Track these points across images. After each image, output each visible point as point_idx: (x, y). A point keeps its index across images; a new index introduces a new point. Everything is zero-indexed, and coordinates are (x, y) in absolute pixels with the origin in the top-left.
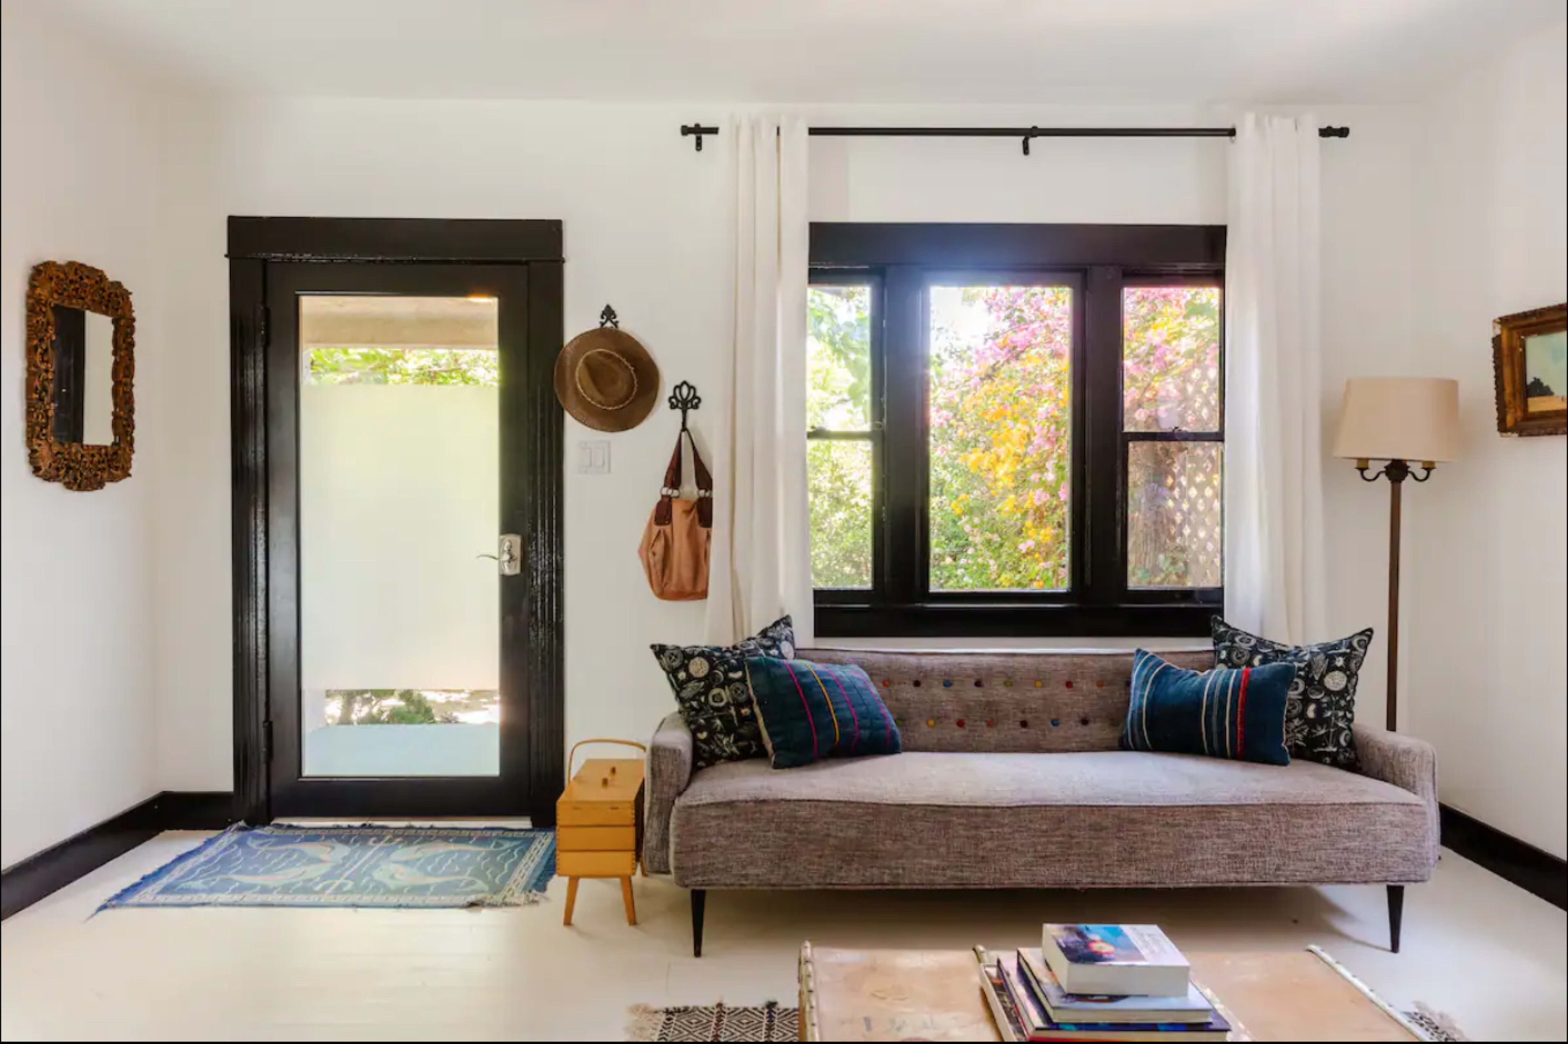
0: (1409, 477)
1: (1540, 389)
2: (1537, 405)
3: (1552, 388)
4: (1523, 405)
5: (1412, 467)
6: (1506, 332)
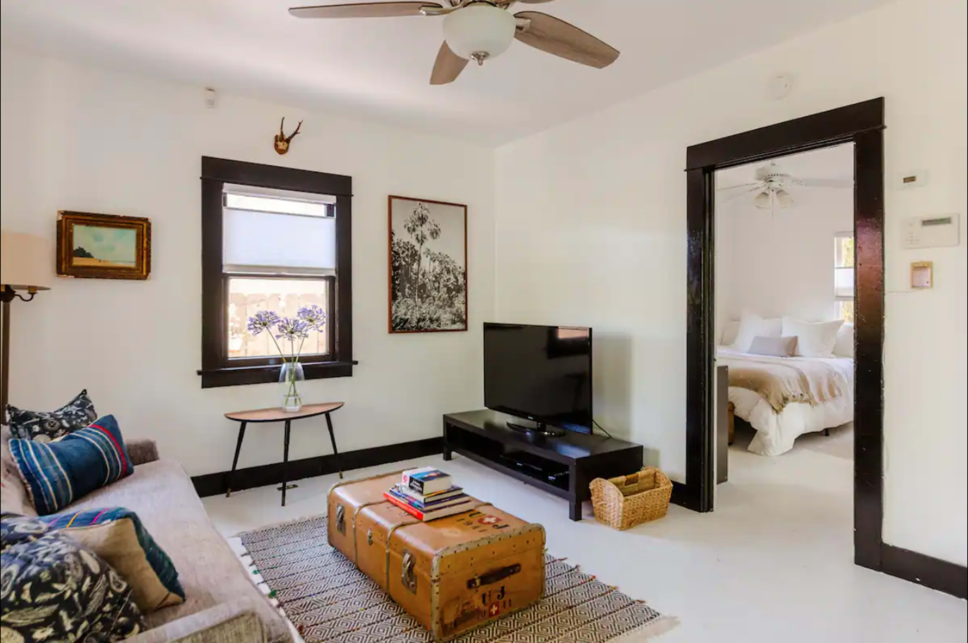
0: (16, 299)
1: (82, 253)
2: (78, 261)
3: (93, 254)
4: (70, 261)
5: (18, 292)
6: (64, 220)
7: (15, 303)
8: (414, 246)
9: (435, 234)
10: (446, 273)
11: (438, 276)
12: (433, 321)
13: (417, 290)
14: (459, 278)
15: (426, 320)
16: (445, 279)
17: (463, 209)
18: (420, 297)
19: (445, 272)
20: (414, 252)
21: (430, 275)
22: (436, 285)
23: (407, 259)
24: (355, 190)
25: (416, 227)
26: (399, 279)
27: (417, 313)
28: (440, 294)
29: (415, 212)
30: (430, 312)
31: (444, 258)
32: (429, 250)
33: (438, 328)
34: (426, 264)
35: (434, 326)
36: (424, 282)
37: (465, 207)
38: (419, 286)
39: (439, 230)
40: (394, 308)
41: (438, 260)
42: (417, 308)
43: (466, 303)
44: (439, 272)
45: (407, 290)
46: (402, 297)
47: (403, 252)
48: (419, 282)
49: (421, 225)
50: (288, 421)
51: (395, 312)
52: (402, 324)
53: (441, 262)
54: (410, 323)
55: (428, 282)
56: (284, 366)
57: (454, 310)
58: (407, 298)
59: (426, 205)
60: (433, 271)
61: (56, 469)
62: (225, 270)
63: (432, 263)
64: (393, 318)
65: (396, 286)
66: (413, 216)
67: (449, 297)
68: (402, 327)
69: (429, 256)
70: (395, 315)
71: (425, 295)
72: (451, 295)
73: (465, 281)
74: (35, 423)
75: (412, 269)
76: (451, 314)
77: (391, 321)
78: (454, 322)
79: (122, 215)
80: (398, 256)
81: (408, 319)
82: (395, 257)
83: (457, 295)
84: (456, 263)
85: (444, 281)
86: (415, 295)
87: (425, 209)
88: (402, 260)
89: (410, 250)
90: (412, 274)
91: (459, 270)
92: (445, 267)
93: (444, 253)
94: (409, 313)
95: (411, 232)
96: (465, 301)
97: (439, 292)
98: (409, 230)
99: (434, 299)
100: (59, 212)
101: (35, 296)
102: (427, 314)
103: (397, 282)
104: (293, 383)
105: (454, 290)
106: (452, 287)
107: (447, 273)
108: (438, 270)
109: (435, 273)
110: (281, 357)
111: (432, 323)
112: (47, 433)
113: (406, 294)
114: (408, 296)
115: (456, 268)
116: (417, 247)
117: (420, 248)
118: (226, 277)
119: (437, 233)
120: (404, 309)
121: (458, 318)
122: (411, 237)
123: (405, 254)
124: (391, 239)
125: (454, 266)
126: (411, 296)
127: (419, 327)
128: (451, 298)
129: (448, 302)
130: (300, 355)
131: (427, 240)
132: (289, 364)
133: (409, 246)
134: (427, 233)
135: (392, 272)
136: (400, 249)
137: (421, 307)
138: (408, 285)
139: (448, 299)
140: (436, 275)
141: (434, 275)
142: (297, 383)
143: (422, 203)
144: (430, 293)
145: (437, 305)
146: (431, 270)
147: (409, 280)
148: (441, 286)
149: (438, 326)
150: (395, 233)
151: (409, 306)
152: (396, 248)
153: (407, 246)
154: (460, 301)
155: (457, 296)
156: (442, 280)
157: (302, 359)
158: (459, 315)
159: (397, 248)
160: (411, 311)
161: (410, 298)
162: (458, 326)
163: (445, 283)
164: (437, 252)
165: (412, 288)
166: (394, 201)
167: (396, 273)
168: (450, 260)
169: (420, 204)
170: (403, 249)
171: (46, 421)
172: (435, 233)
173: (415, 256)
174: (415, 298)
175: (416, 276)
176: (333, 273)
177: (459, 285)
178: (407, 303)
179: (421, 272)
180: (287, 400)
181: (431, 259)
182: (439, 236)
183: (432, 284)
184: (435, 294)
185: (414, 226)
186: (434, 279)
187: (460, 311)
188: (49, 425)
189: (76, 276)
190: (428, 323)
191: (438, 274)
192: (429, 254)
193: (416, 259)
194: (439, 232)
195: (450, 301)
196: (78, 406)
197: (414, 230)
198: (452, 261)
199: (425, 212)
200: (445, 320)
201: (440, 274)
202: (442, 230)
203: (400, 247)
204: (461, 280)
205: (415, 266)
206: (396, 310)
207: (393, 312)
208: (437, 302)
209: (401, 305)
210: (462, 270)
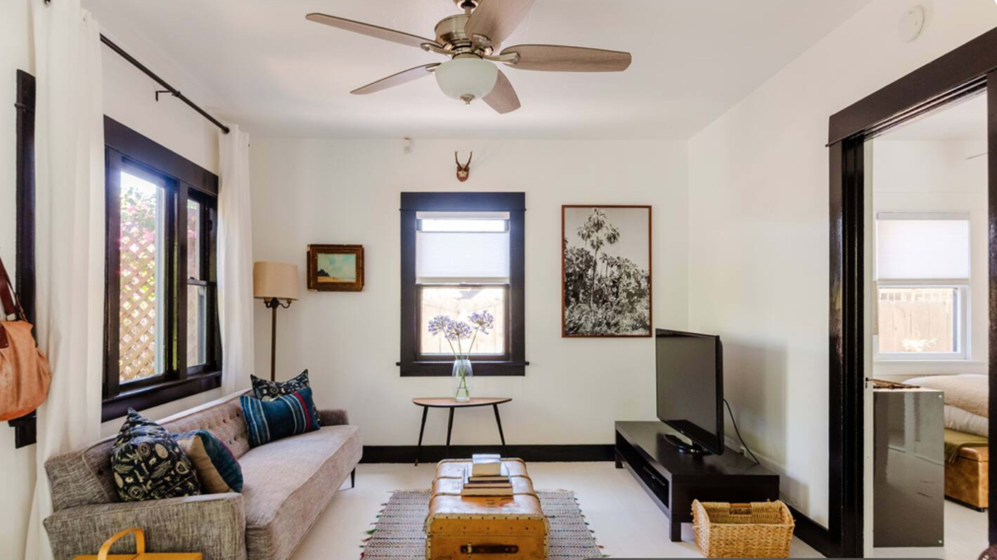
1: (324, 274)
2: (321, 279)
3: (329, 274)
4: (316, 279)
5: (281, 302)
6: (311, 251)
7: (279, 309)
8: (589, 252)
9: (613, 240)
10: (626, 277)
11: (616, 281)
12: (611, 326)
13: (592, 296)
14: (641, 282)
15: (603, 325)
16: (625, 284)
17: (647, 210)
18: (596, 302)
19: (624, 276)
20: (589, 258)
21: (607, 281)
22: (615, 290)
23: (581, 266)
24: (528, 205)
25: (590, 233)
26: (572, 286)
27: (593, 318)
28: (618, 299)
29: (590, 218)
30: (608, 317)
31: (624, 262)
32: (606, 255)
33: (616, 334)
34: (602, 270)
35: (613, 331)
36: (600, 287)
37: (649, 207)
38: (594, 292)
39: (618, 234)
40: (567, 313)
41: (616, 265)
42: (593, 313)
43: (650, 309)
44: (617, 277)
45: (581, 296)
46: (576, 303)
47: (577, 259)
48: (595, 287)
49: (597, 231)
50: (452, 408)
51: (568, 317)
52: (575, 329)
53: (619, 267)
54: (584, 328)
55: (605, 287)
56: (456, 363)
57: (636, 315)
58: (581, 303)
59: (603, 211)
60: (610, 276)
61: (261, 417)
62: (418, 282)
63: (609, 268)
64: (567, 323)
65: (569, 292)
66: (587, 223)
67: (629, 301)
68: (576, 332)
69: (606, 261)
70: (569, 320)
71: (601, 301)
72: (632, 300)
73: (649, 285)
74: (265, 388)
75: (586, 275)
76: (632, 320)
77: (564, 326)
78: (634, 328)
79: (345, 244)
80: (571, 263)
81: (582, 324)
82: (568, 264)
83: (639, 299)
84: (638, 266)
85: (624, 286)
86: (590, 300)
87: (601, 215)
88: (576, 267)
89: (584, 256)
90: (587, 280)
91: (642, 274)
92: (625, 271)
93: (623, 257)
94: (583, 319)
95: (585, 239)
96: (649, 306)
97: (617, 297)
98: (583, 236)
99: (612, 305)
100: (308, 246)
101: (291, 304)
102: (603, 319)
103: (570, 288)
104: (464, 378)
105: (635, 294)
106: (633, 292)
107: (628, 278)
108: (616, 274)
109: (613, 278)
110: (453, 354)
111: (610, 329)
112: (271, 395)
113: (581, 299)
114: (582, 302)
115: (638, 272)
116: (592, 253)
117: (596, 254)
118: (420, 287)
119: (615, 238)
120: (578, 314)
121: (640, 324)
122: (586, 244)
123: (579, 261)
124: (564, 247)
125: (636, 270)
126: (585, 301)
127: (595, 332)
128: (631, 303)
129: (628, 307)
130: (471, 354)
131: (604, 245)
132: (460, 361)
133: (583, 253)
134: (604, 239)
135: (566, 278)
136: (573, 256)
137: (597, 313)
138: (582, 291)
139: (628, 304)
140: (614, 280)
141: (612, 280)
142: (466, 378)
143: (597, 209)
144: (607, 298)
145: (615, 311)
146: (608, 275)
147: (584, 285)
148: (620, 290)
149: (616, 331)
150: (567, 240)
151: (584, 311)
152: (569, 256)
153: (581, 252)
154: (643, 306)
155: (639, 301)
156: (621, 285)
157: (472, 358)
158: (641, 320)
159: (571, 255)
160: (585, 316)
161: (585, 303)
162: (641, 331)
163: (625, 288)
164: (615, 257)
165: (587, 294)
166: (567, 210)
167: (569, 279)
168: (630, 264)
169: (595, 210)
170: (577, 256)
171: (271, 387)
172: (612, 238)
173: (590, 263)
174: (590, 303)
175: (592, 282)
176: (508, 282)
177: (642, 290)
178: (582, 309)
179: (597, 278)
180: (458, 391)
181: (608, 264)
182: (617, 239)
183: (610, 289)
184: (612, 299)
185: (588, 232)
186: (611, 284)
187: (643, 317)
188: (273, 390)
189: (319, 290)
190: (605, 328)
191: (616, 279)
192: (606, 259)
193: (591, 265)
194: (617, 236)
195: (630, 307)
196: (297, 380)
197: (589, 236)
198: (633, 265)
199: (601, 218)
200: (625, 326)
201: (618, 279)
202: (620, 235)
203: (574, 255)
204: (644, 284)
205: (590, 272)
206: (569, 315)
207: (566, 317)
208: (615, 307)
209: (575, 310)
210: (647, 273)
